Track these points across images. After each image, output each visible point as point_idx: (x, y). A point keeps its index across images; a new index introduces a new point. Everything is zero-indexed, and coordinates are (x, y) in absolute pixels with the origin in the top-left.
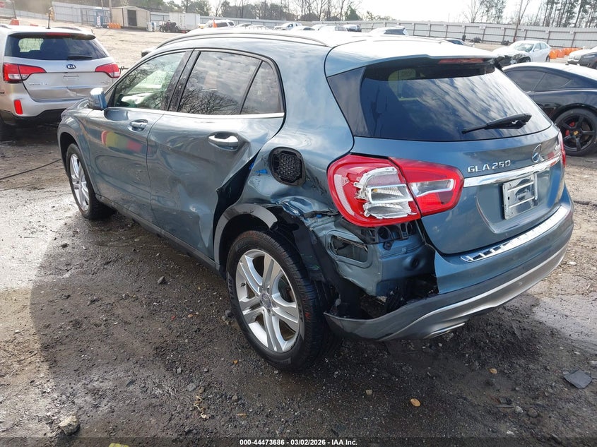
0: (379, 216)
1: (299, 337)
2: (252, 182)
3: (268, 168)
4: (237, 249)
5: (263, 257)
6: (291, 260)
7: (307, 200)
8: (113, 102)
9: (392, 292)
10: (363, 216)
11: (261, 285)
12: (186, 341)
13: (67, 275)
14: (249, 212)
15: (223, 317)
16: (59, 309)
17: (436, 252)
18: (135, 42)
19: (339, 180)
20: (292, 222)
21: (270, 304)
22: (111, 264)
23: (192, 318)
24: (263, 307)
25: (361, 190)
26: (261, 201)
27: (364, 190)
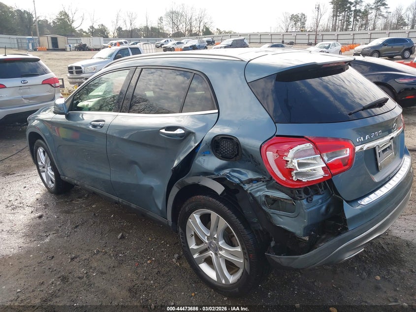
0: (304, 180)
1: (244, 272)
2: (199, 161)
3: (211, 151)
4: (187, 209)
5: (210, 214)
6: (234, 216)
7: (243, 171)
8: (73, 108)
9: (313, 233)
10: (292, 180)
11: (209, 235)
12: (152, 282)
13: (47, 240)
14: (197, 183)
15: (174, 260)
16: (47, 268)
17: (344, 201)
18: (59, 59)
19: (271, 156)
20: (234, 188)
21: (217, 249)
22: (80, 227)
23: (151, 263)
24: (211, 252)
25: (290, 162)
26: (206, 174)
27: (292, 162)
